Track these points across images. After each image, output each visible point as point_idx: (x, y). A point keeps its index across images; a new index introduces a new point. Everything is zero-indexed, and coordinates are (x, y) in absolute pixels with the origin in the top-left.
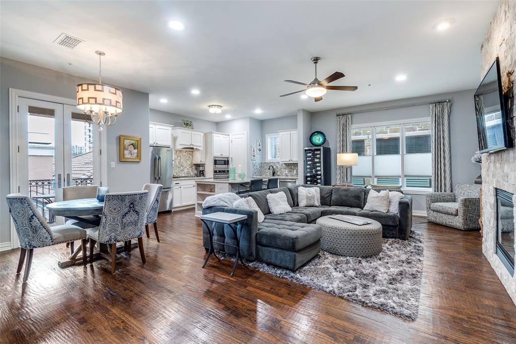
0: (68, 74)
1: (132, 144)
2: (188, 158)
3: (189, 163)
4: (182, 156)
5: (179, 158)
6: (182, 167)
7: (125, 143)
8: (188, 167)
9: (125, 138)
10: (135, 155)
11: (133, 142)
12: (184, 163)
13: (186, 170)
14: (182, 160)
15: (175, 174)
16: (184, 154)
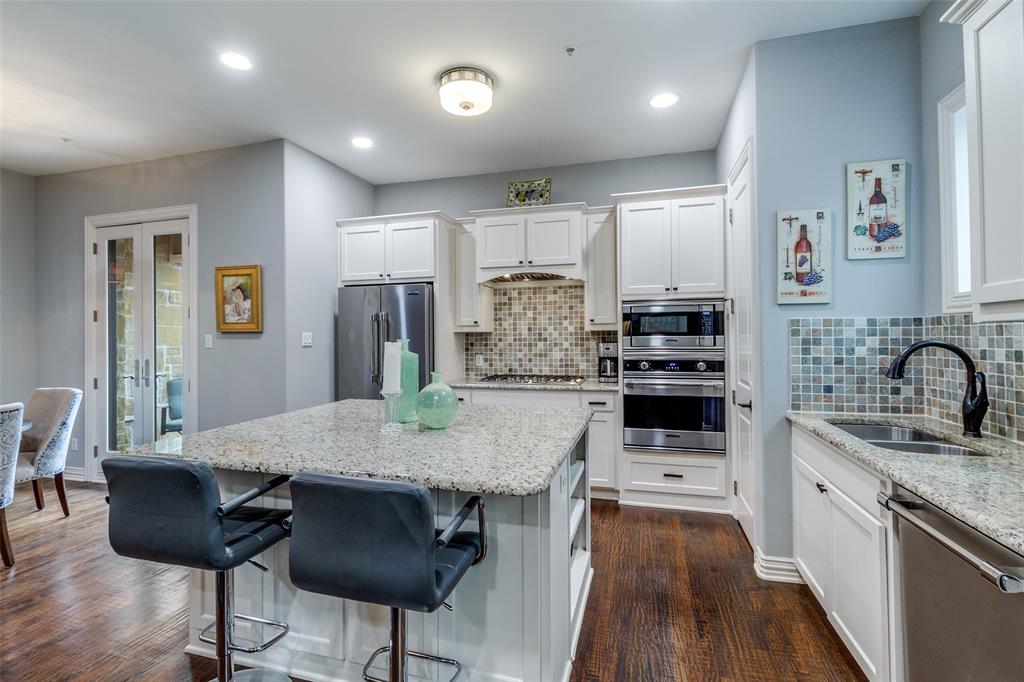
0: (145, 162)
1: (238, 288)
2: (565, 312)
3: (571, 329)
4: (540, 308)
5: (530, 314)
6: (541, 345)
7: (226, 285)
8: (566, 345)
9: (225, 273)
10: (246, 316)
11: (241, 280)
12: (551, 329)
13: (557, 354)
14: (542, 320)
15: (516, 365)
16: (551, 298)
